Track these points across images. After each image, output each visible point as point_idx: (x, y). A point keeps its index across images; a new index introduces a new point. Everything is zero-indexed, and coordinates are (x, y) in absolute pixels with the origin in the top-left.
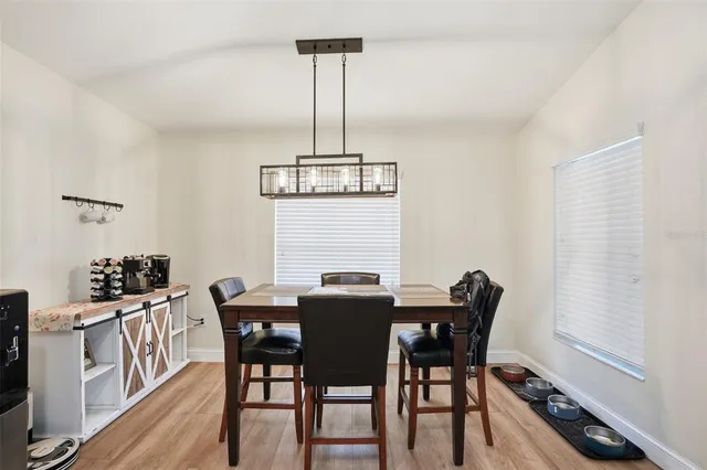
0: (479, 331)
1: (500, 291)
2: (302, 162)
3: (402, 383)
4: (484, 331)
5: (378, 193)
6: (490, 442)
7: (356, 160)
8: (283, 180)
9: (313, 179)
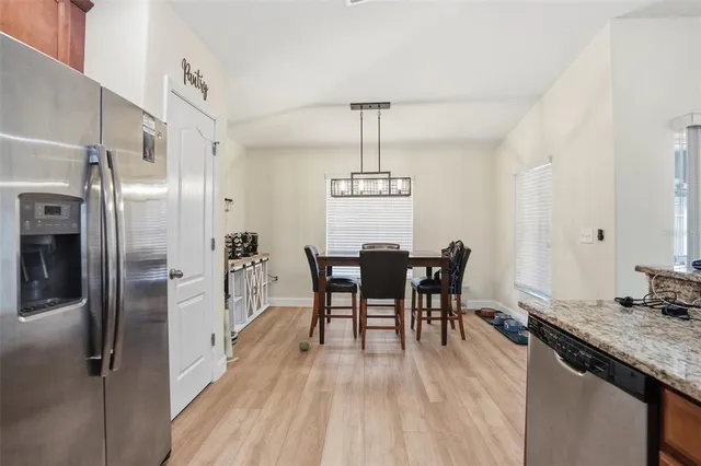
0: (457, 274)
1: (469, 251)
2: (355, 176)
3: (413, 309)
4: (460, 274)
5: (399, 195)
6: (464, 338)
7: (387, 176)
8: (343, 187)
9: (361, 186)
